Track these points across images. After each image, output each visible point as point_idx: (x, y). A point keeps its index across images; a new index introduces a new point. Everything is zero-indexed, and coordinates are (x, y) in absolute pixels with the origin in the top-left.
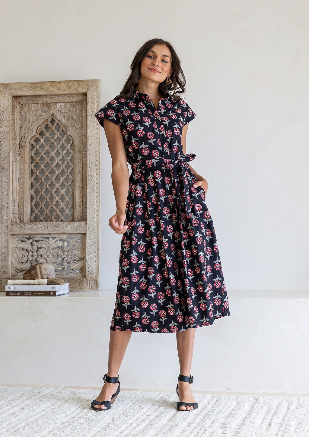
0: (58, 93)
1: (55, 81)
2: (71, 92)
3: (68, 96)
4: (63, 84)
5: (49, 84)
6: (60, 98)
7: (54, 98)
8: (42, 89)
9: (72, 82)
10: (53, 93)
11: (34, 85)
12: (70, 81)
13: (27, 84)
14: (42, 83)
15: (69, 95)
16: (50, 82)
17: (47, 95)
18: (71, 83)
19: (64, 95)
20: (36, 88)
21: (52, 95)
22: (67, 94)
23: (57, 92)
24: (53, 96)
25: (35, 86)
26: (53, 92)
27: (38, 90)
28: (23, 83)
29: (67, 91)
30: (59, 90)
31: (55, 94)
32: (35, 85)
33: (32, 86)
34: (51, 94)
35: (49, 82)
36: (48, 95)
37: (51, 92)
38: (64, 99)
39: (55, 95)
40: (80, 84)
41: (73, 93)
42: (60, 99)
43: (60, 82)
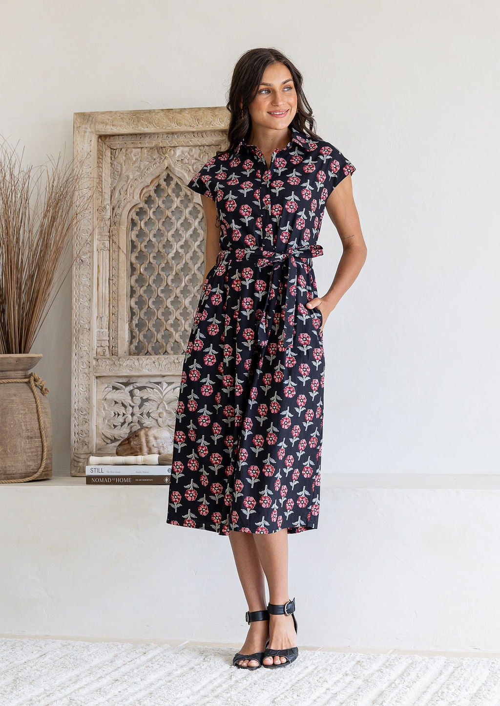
0: (177, 130)
1: (172, 109)
2: (201, 127)
3: (196, 135)
4: (186, 114)
5: (162, 114)
6: (182, 139)
7: (170, 138)
8: (150, 123)
9: (201, 111)
10: (169, 129)
11: (137, 115)
12: (199, 109)
13: (123, 114)
14: (150, 111)
15: (198, 132)
16: (165, 110)
17: (158, 134)
18: (201, 113)
19: (189, 132)
20: (138, 121)
21: (168, 133)
22: (193, 132)
23: (176, 128)
24: (169, 136)
25: (138, 117)
26: (169, 128)
27: (142, 125)
28: (116, 112)
29: (193, 127)
30: (179, 124)
31: (173, 131)
33: (133, 118)
34: (165, 131)
35: (162, 110)
36: (161, 132)
37: (165, 129)
38: (188, 140)
39: (173, 133)
40: (217, 113)
41: (204, 129)
42: (182, 140)
43: (182, 110)
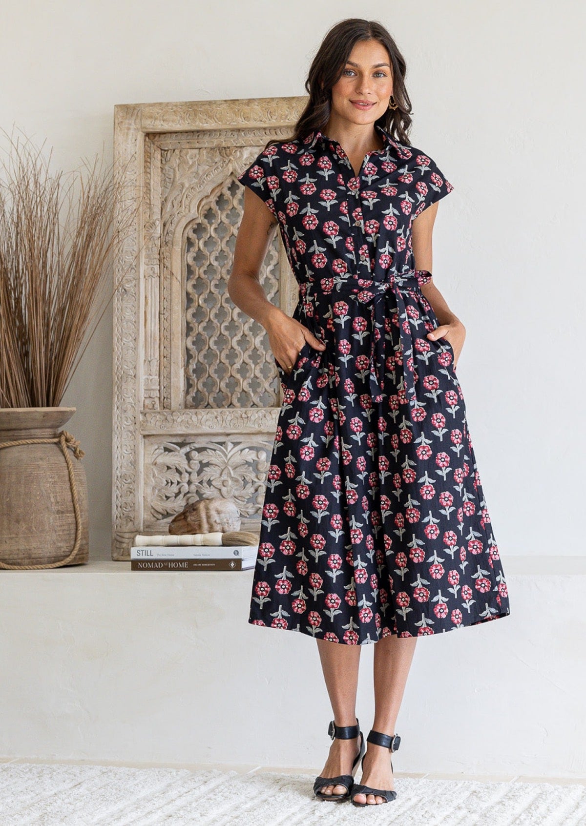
0: (244, 126)
1: (238, 100)
2: (274, 122)
3: (268, 132)
4: (256, 107)
5: (225, 106)
6: (250, 137)
7: (236, 136)
8: (210, 117)
9: (275, 102)
10: (234, 125)
11: (193, 108)
12: (272, 99)
13: (176, 106)
14: (210, 103)
15: (270, 129)
16: (229, 100)
17: (220, 130)
18: (274, 104)
19: (259, 129)
20: (196, 115)
21: (233, 130)
22: (265, 129)
23: (242, 123)
24: (234, 133)
25: (195, 110)
26: (234, 123)
27: (200, 120)
28: (168, 103)
29: (265, 122)
30: (247, 118)
31: (239, 127)
32: (195, 107)
33: (188, 111)
34: (230, 127)
35: (225, 101)
36: (224, 129)
37: (229, 124)
38: (258, 138)
39: (239, 130)
40: (294, 105)
41: (278, 125)
42: (250, 139)
43: (250, 101)
